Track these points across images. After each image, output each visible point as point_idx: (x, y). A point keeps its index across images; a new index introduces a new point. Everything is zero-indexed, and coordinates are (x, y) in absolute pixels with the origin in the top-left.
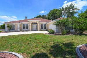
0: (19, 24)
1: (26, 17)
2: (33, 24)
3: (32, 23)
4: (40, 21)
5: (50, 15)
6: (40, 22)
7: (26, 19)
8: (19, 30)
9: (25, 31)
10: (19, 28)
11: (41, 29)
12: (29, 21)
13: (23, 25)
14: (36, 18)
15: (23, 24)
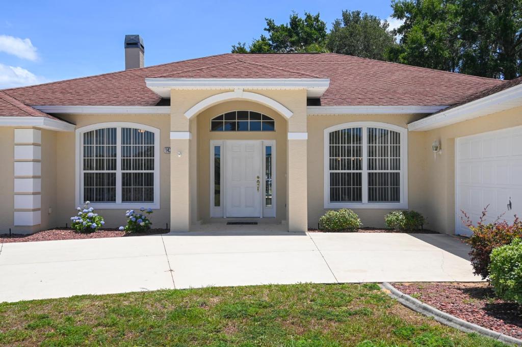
0: (28, 136)
1: (133, 43)
2: (216, 125)
3: (200, 117)
4: (319, 87)
5: (435, 15)
6: (313, 101)
7: (132, 62)
8: (30, 219)
9: (110, 228)
10: (29, 185)
11: (335, 196)
12: (159, 87)
13: (87, 151)
14: (258, 49)
15: (88, 136)
